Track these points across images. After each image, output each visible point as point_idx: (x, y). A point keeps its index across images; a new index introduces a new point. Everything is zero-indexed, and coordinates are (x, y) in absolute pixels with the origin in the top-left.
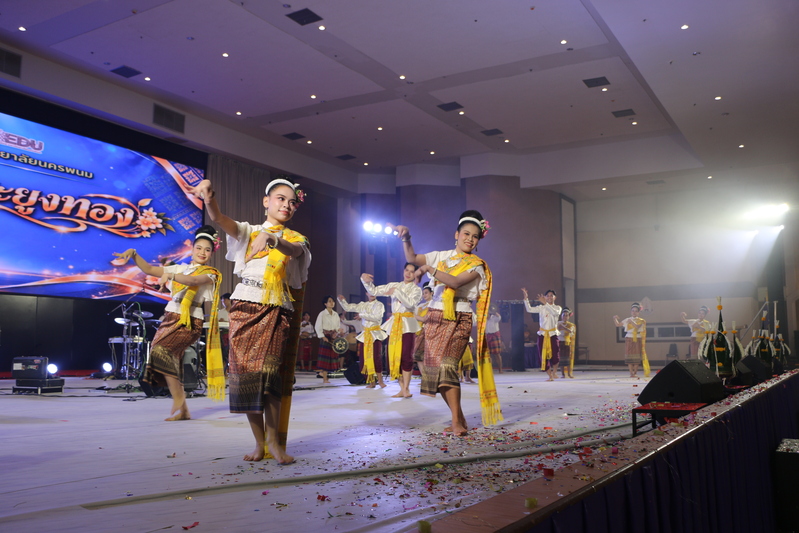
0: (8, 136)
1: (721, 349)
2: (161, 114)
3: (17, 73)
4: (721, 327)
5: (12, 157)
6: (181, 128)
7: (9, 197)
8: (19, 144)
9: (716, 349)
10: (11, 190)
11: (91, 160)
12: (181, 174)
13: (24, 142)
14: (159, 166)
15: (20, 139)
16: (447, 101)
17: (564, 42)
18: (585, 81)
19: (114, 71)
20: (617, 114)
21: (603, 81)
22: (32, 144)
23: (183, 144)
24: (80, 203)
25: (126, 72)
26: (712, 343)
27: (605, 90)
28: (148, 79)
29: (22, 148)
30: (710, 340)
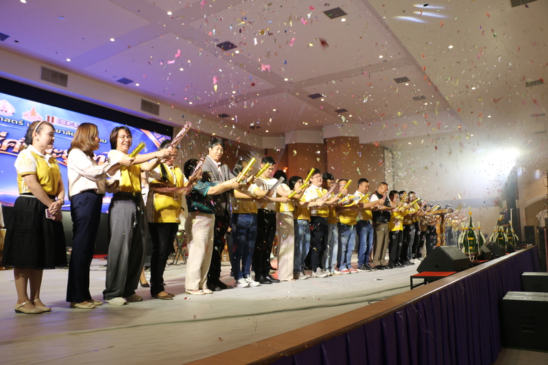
0: (60, 120)
1: (472, 239)
2: (146, 105)
3: (65, 84)
4: (471, 225)
5: (62, 132)
6: (157, 113)
7: (60, 155)
8: (66, 124)
9: (469, 239)
10: (61, 151)
11: (106, 132)
12: (158, 139)
13: (68, 124)
14: (145, 135)
15: (66, 122)
16: (313, 93)
17: (381, 57)
18: (395, 80)
19: (119, 81)
20: (416, 99)
21: (405, 79)
22: (73, 124)
23: (158, 122)
24: (99, 158)
25: (125, 81)
26: (466, 235)
27: (407, 84)
28: (137, 85)
29: (67, 127)
30: (465, 233)
